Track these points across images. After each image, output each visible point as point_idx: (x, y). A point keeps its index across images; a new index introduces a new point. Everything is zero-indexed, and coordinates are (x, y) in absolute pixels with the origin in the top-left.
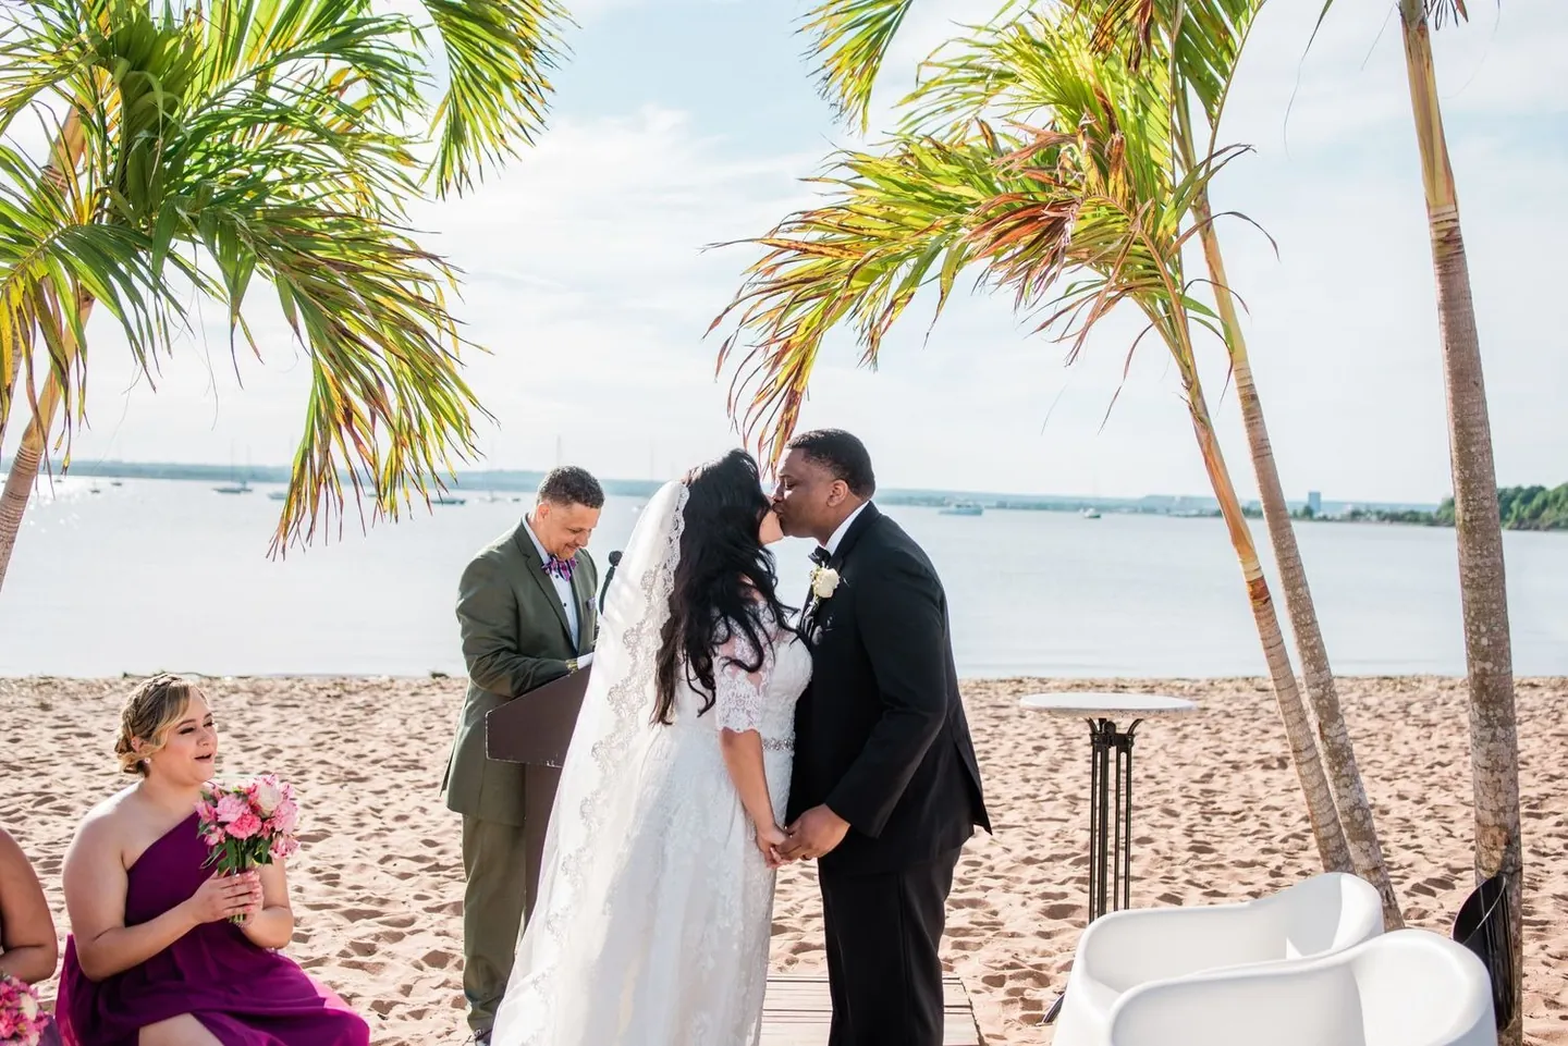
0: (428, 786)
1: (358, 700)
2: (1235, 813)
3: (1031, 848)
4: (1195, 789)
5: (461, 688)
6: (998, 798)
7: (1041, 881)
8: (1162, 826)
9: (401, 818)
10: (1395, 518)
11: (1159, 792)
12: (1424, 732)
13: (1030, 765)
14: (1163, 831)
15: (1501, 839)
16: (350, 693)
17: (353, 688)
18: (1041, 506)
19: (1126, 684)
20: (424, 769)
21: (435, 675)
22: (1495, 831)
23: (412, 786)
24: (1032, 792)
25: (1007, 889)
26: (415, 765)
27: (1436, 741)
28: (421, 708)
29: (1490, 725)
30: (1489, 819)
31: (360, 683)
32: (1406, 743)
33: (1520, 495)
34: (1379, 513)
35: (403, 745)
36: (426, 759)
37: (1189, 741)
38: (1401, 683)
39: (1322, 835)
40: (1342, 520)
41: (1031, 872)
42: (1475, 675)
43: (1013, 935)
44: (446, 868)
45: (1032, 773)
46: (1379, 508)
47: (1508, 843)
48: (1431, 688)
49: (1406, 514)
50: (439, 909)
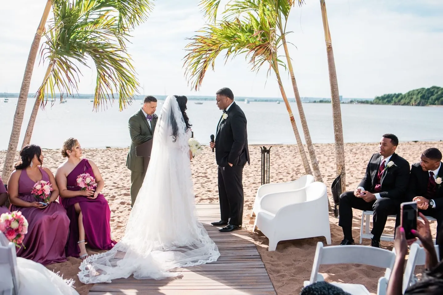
0: (111, 172)
1: (89, 154)
2: (304, 173)
3: (254, 181)
4: (295, 169)
5: (114, 150)
6: (248, 171)
7: (256, 187)
8: (286, 176)
9: (107, 178)
10: (362, 102)
11: (287, 169)
12: (354, 155)
13: (257, 164)
14: (286, 177)
15: (341, 168)
16: (86, 152)
17: (87, 151)
18: (266, 101)
19: (283, 146)
20: (109, 168)
21: (107, 147)
22: (340, 166)
23: (108, 172)
24: (256, 170)
25: (248, 189)
26: (107, 168)
27: (357, 157)
28: (105, 155)
29: (338, 145)
30: (339, 164)
31: (89, 150)
32: (349, 158)
33: (395, 96)
34: (358, 101)
35: (103, 163)
36: (109, 166)
37: (296, 158)
38: (352, 144)
39: (306, 168)
40: (348, 103)
41: (254, 185)
42: (336, 135)
43: (248, 196)
44: (120, 188)
45: (257, 166)
46: (358, 100)
47: (342, 168)
48: (359, 145)
49: (365, 101)
50: (120, 195)
